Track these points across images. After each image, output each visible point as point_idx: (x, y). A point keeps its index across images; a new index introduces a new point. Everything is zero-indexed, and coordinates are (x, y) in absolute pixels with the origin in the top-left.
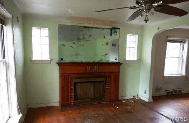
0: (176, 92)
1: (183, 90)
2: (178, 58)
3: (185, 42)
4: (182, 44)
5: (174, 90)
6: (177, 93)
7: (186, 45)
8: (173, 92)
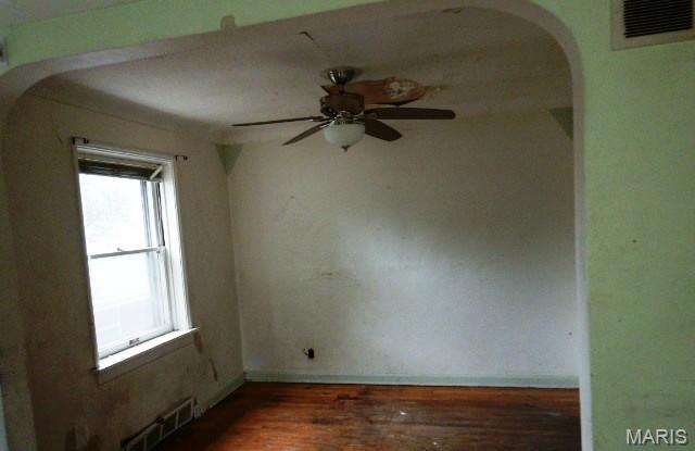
0: (169, 424)
1: (195, 403)
2: (144, 254)
3: (159, 176)
4: (149, 183)
5: (159, 420)
6: (176, 428)
7: (169, 189)
8: (157, 430)
